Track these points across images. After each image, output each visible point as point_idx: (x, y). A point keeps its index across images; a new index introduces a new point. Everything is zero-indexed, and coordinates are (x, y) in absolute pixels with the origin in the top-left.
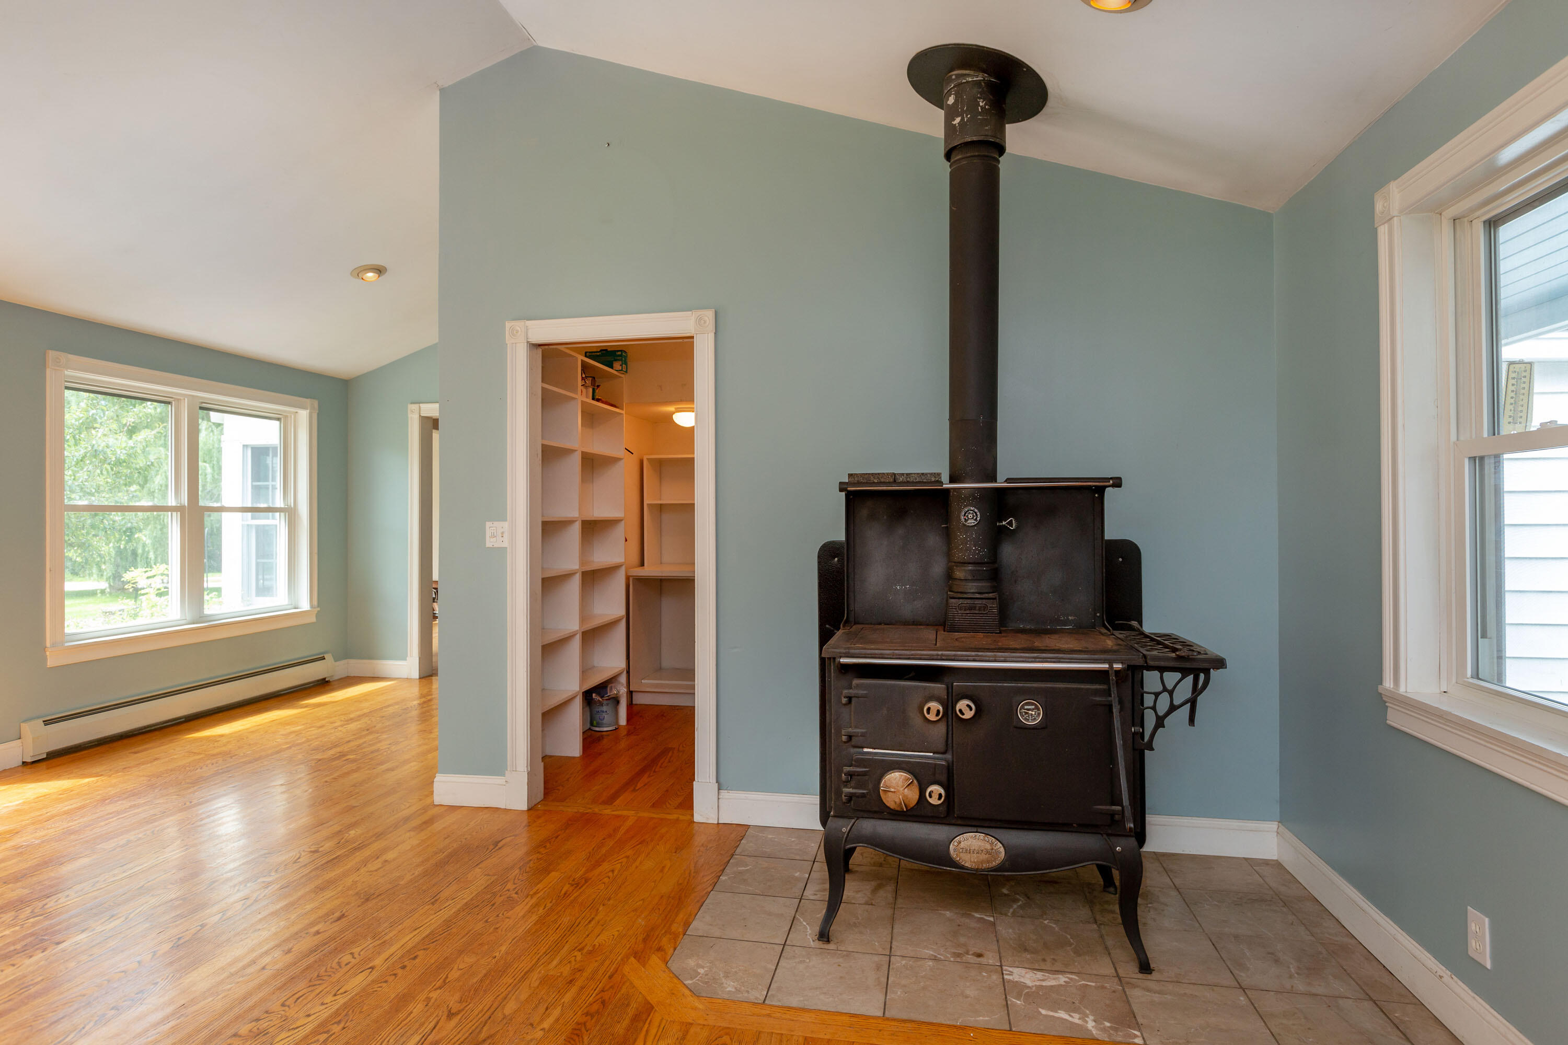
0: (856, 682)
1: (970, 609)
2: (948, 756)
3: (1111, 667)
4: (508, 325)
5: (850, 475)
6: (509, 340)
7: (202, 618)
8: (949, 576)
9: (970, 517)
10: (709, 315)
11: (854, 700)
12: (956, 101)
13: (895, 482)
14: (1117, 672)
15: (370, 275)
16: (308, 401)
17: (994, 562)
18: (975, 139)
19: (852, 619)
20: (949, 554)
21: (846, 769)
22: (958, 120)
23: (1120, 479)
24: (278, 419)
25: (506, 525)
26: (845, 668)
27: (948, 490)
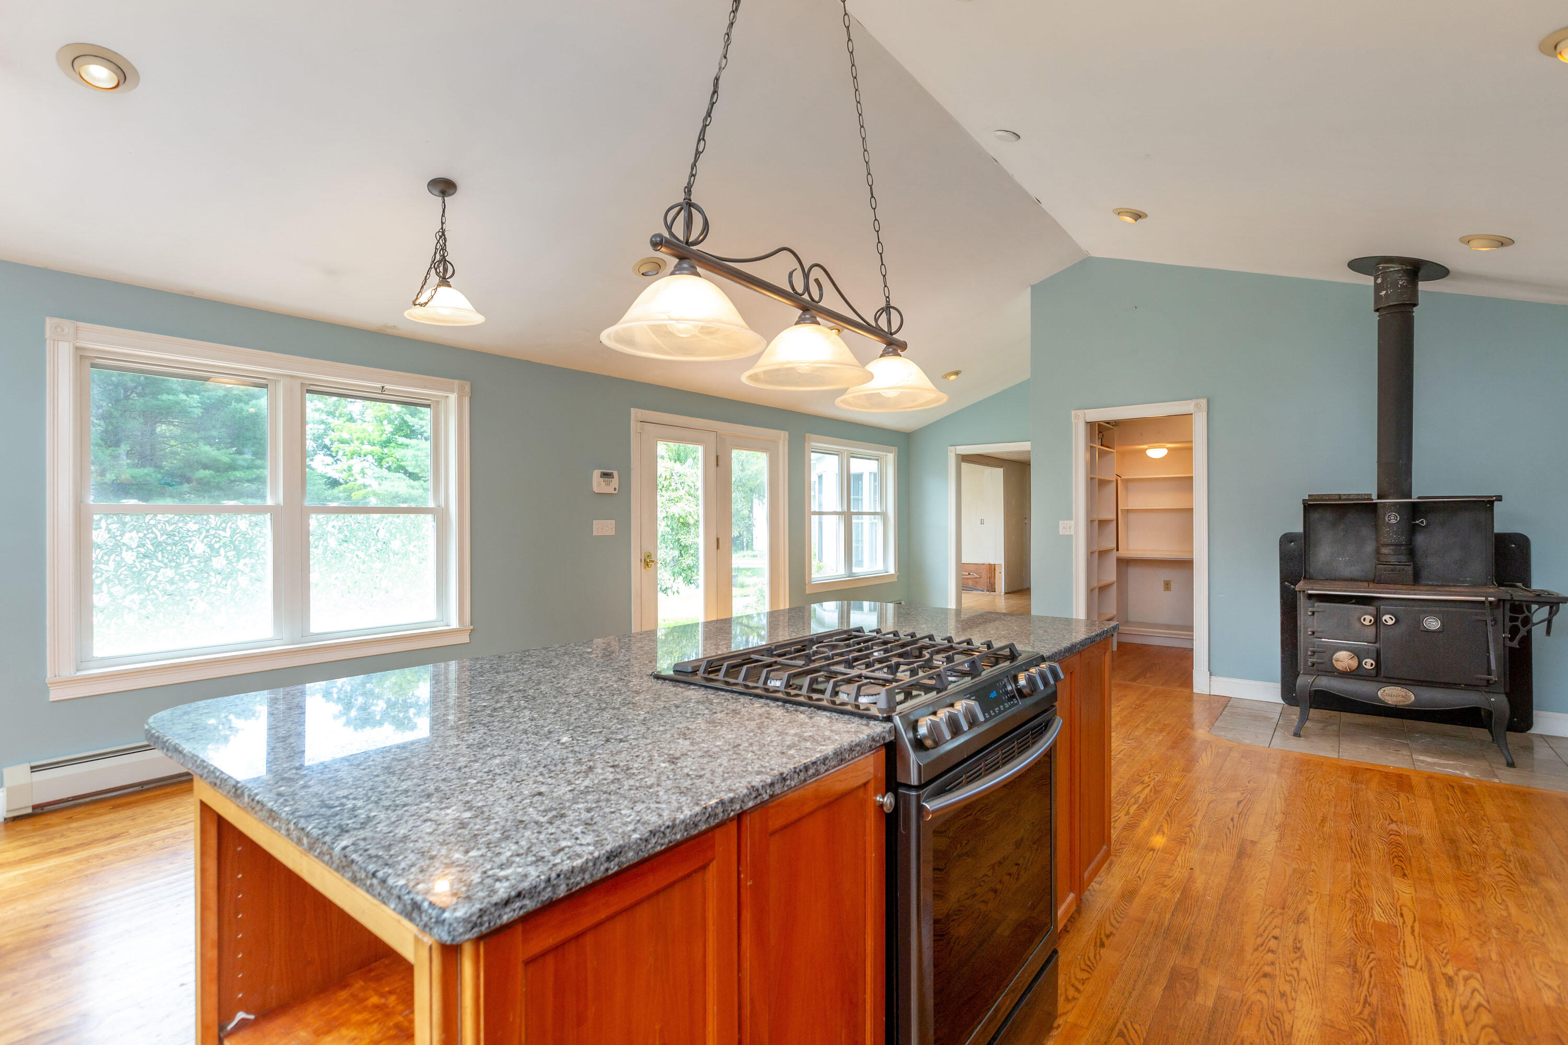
0: (1316, 604)
1: (1392, 570)
2: (1377, 645)
3: (1487, 599)
4: (1073, 413)
5: (1310, 496)
6: (1073, 420)
7: (851, 574)
8: (1378, 552)
9: (1393, 518)
10: (1203, 402)
11: (1316, 614)
12: (1383, 281)
13: (1340, 499)
14: (1491, 602)
15: (953, 377)
16: (894, 448)
17: (1411, 544)
18: (1396, 303)
19: (1307, 576)
20: (1377, 540)
21: (1311, 649)
22: (1383, 293)
23: (1501, 496)
24: (877, 460)
25: (1072, 522)
26: (1310, 596)
27: (1376, 504)
